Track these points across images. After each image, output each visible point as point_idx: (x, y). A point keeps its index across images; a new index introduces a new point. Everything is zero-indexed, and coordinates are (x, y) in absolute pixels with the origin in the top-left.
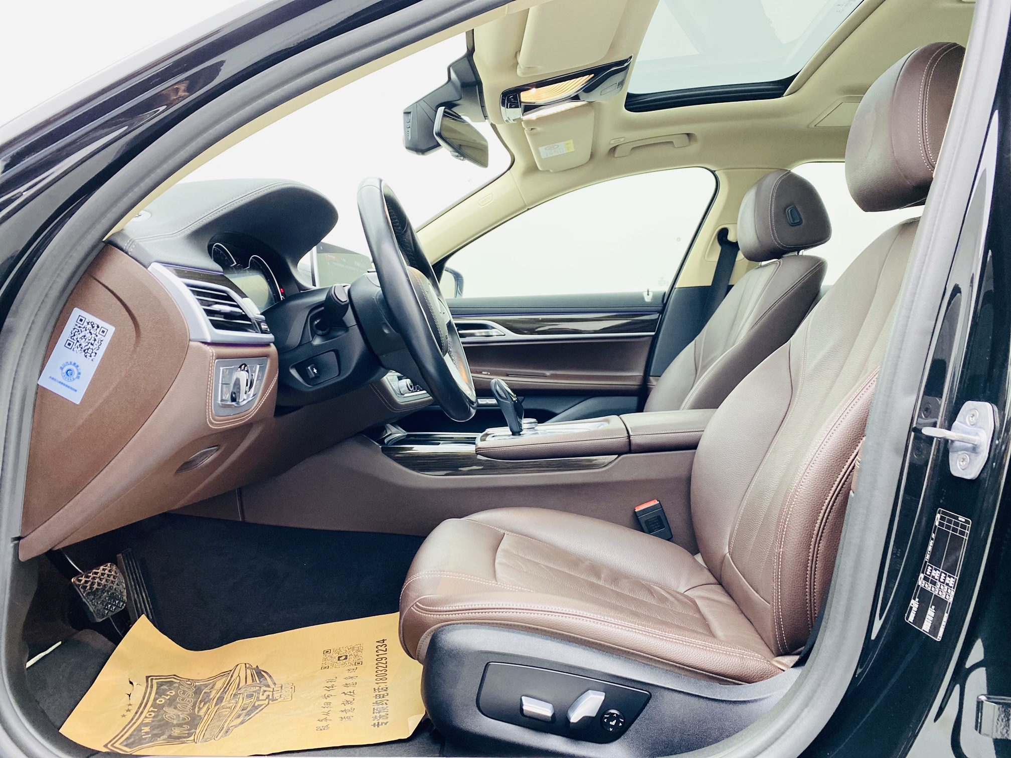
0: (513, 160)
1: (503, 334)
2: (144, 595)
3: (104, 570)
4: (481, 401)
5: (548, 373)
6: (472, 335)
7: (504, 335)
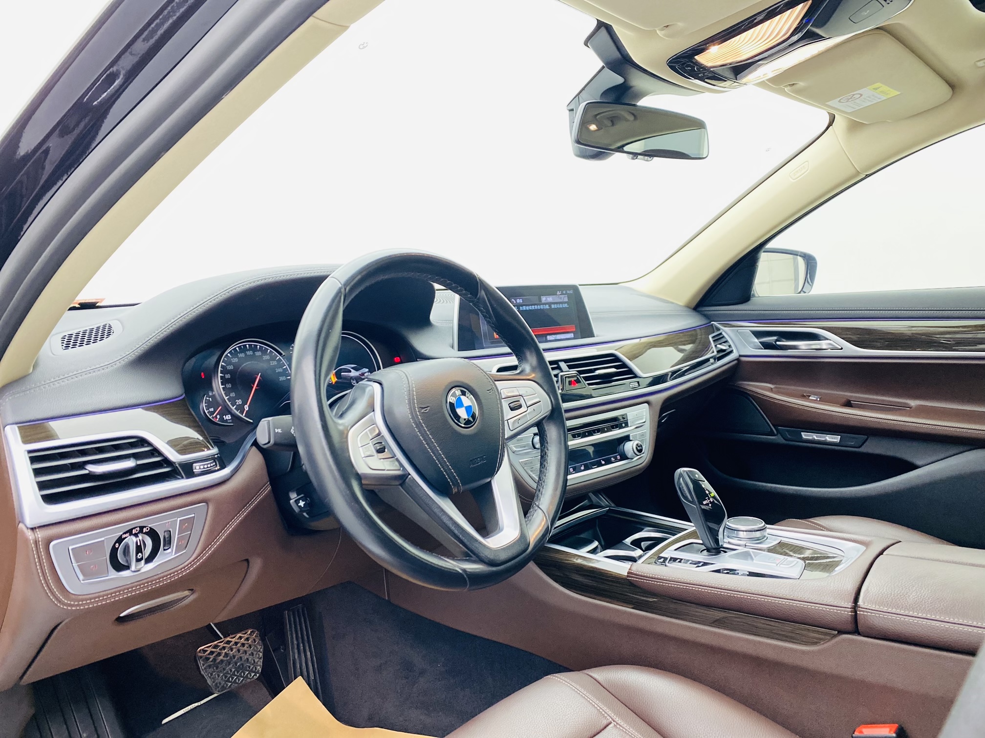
0: (832, 118)
1: (840, 348)
2: (308, 654)
3: (240, 638)
4: (805, 435)
5: (913, 403)
6: (794, 348)
7: (842, 349)
